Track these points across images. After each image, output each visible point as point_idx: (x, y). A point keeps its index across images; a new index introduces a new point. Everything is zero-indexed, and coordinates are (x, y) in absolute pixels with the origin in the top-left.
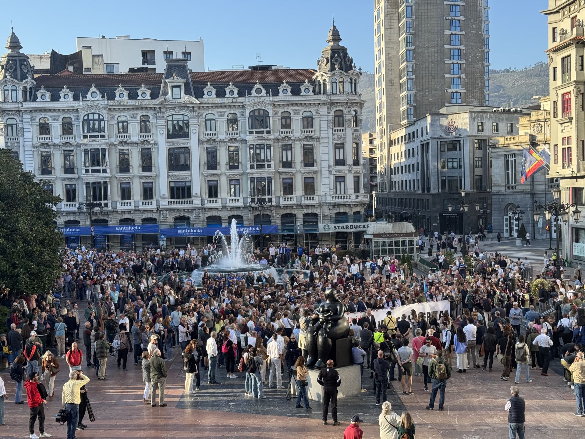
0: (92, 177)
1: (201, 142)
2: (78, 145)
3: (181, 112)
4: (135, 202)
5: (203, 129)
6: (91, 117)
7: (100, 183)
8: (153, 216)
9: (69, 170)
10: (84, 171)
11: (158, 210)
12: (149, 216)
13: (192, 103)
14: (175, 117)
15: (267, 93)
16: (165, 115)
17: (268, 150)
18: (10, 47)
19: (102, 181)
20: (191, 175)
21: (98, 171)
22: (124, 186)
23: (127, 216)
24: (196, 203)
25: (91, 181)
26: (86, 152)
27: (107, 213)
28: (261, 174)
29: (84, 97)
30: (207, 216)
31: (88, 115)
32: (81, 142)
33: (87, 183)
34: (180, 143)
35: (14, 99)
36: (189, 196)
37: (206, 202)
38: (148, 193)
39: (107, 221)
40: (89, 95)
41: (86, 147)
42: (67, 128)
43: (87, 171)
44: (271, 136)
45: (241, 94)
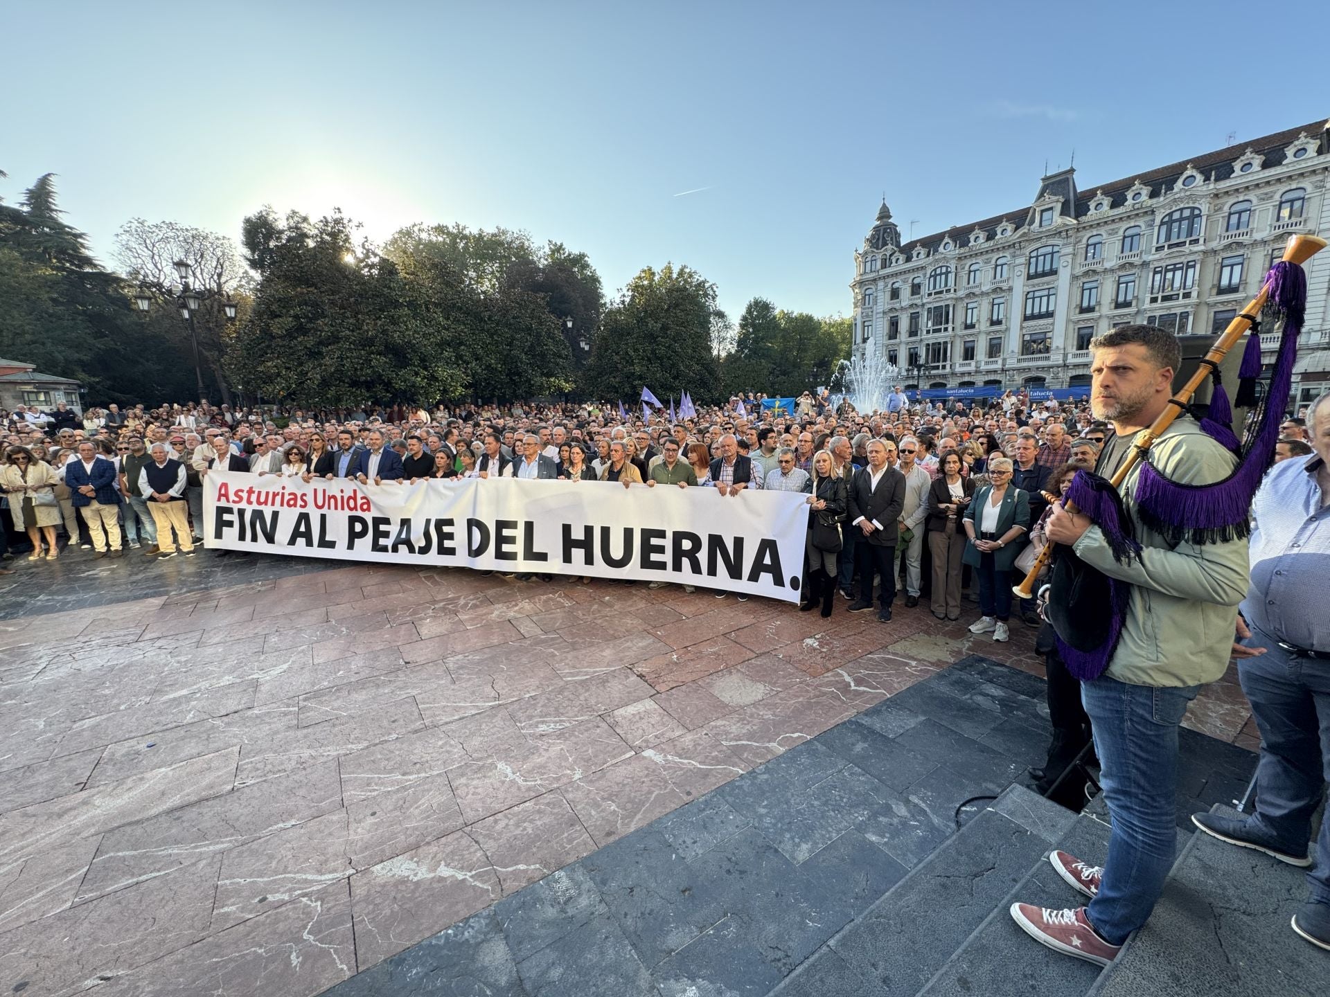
0: (932, 338)
1: (1074, 278)
2: (923, 305)
3: (1049, 243)
4: (977, 362)
5: (1080, 259)
6: (938, 271)
7: (939, 343)
8: (998, 377)
9: (913, 332)
10: (925, 332)
11: (1003, 370)
12: (992, 377)
13: (1066, 225)
14: (1041, 251)
15: (1207, 179)
16: (1027, 252)
17: (1191, 271)
18: (879, 219)
19: (942, 341)
20: (1053, 324)
21: (939, 330)
22: (969, 345)
23: (966, 379)
24: (1056, 358)
25: (931, 342)
26: (929, 310)
27: (944, 376)
28: (1169, 308)
29: (936, 251)
30: (1070, 375)
31: (935, 270)
32: (925, 301)
33: (928, 345)
34: (1043, 284)
35: (873, 270)
36: (1047, 350)
37: (1070, 356)
38: (994, 349)
39: (945, 385)
40: (941, 249)
41: (929, 306)
42: (916, 289)
43: (928, 332)
44: (1200, 247)
45: (1153, 195)
